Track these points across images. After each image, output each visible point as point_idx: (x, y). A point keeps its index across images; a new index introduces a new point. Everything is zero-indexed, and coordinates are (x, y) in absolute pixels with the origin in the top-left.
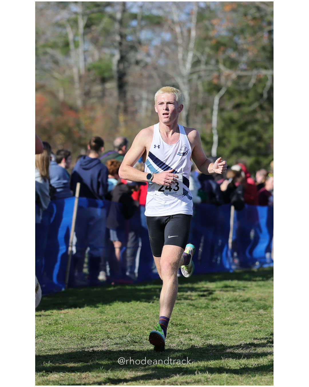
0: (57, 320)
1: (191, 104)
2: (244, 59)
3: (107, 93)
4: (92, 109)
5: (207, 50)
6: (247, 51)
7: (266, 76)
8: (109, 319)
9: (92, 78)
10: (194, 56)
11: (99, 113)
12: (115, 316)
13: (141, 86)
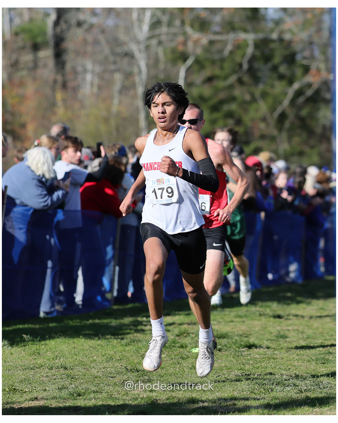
1: (149, 77)
2: (217, 19)
3: (41, 64)
4: (22, 84)
7: (245, 40)
8: (45, 364)
9: (20, 44)
10: (153, 15)
11: (30, 89)
12: (53, 359)
13: (84, 54)
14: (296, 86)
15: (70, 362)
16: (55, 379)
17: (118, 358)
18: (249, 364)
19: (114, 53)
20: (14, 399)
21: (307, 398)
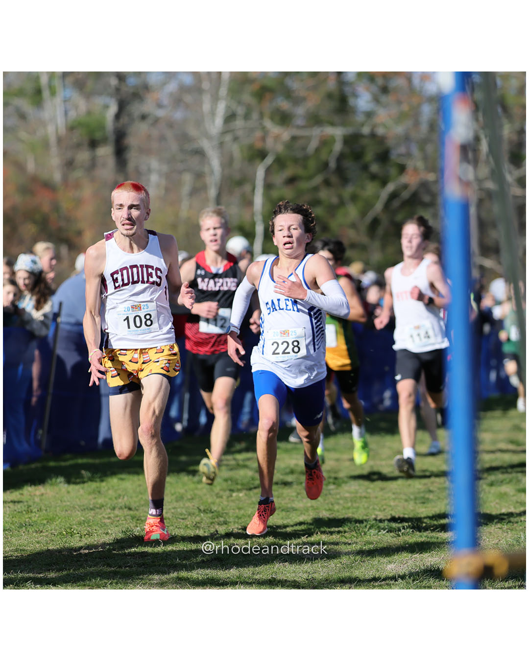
0: (29, 506)
1: (224, 178)
2: (300, 111)
3: (99, 163)
4: (77, 186)
5: (247, 98)
6: (304, 99)
7: (332, 136)
8: (107, 504)
9: (76, 141)
10: (228, 107)
11: (87, 191)
12: (116, 498)
13: (149, 152)
14: (391, 187)
15: (135, 502)
16: (118, 521)
17: (189, 497)
18: (338, 504)
19: (182, 150)
20: (72, 544)
21: (405, 543)
